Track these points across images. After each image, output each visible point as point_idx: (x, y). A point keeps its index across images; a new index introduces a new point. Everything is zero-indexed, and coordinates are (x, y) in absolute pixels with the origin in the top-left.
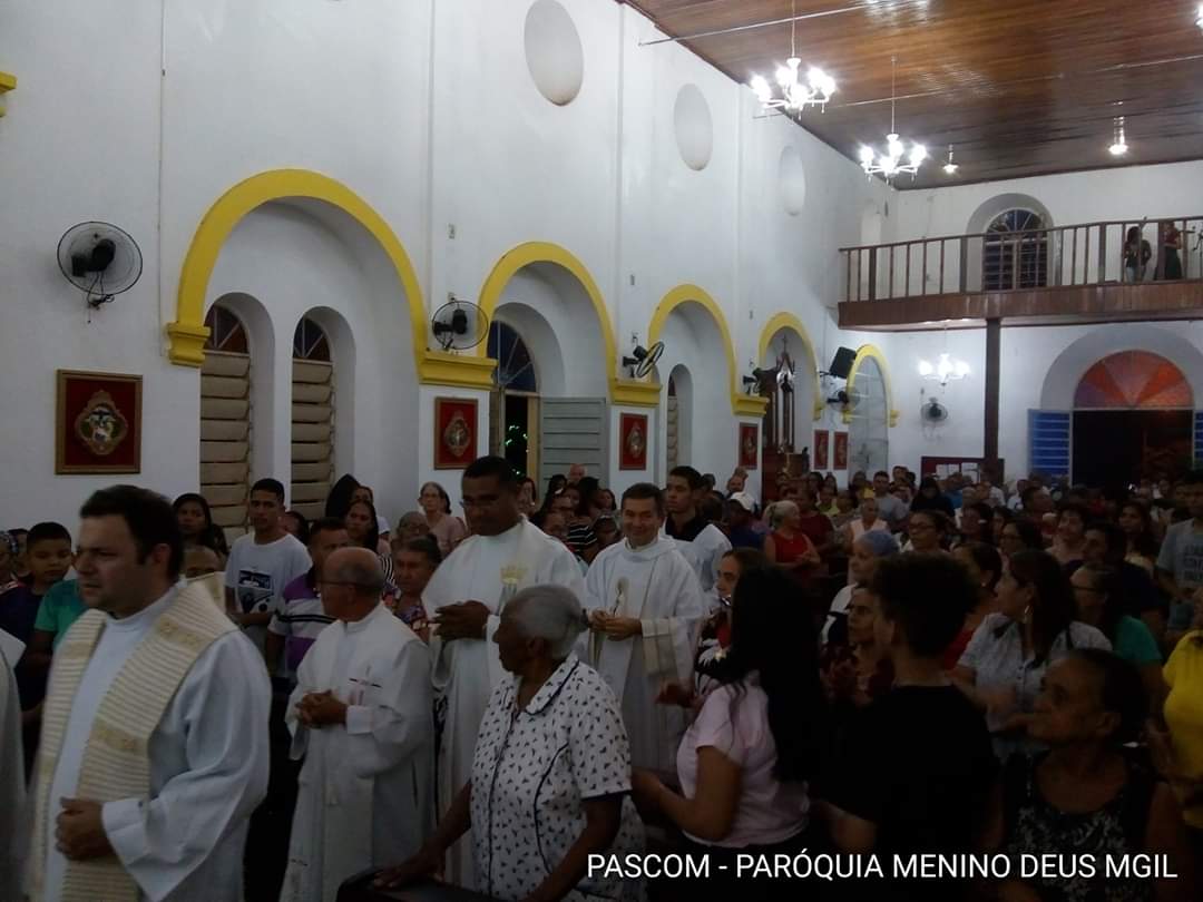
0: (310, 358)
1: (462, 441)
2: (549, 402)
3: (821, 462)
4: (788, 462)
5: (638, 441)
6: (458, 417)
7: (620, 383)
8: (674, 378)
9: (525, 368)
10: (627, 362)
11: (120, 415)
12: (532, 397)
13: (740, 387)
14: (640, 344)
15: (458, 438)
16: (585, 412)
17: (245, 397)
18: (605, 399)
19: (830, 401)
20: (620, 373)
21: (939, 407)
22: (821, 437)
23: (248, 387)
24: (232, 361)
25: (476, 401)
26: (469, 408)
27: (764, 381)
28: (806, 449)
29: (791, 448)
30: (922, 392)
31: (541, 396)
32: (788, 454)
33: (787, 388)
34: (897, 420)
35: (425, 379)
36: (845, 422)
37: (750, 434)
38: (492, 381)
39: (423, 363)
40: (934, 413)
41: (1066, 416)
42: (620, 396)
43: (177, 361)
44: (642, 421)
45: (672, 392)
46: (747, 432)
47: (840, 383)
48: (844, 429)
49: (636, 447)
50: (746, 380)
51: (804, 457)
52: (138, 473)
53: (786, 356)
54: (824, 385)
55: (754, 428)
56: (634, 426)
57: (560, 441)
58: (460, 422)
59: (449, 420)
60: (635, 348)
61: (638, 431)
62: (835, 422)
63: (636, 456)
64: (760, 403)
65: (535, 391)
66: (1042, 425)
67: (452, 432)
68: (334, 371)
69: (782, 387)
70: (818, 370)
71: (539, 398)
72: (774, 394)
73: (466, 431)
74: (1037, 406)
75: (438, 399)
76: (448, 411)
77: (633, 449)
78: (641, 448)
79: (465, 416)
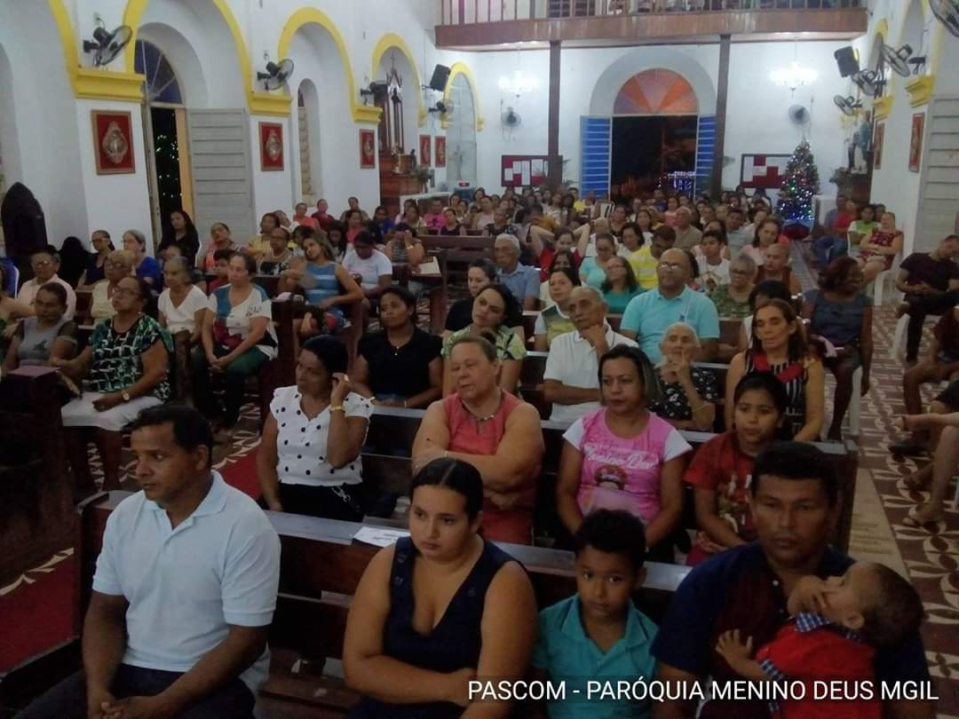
1: (120, 149)
2: (195, 113)
3: (425, 161)
4: (400, 163)
5: (274, 146)
6: (114, 127)
7: (256, 96)
8: (303, 92)
9: (169, 83)
10: (260, 76)
12: (180, 109)
13: (358, 99)
14: (271, 60)
15: (116, 146)
16: (226, 122)
18: (244, 110)
19: (431, 110)
20: (257, 87)
21: (514, 115)
22: (425, 140)
25: (129, 113)
26: (123, 121)
27: (378, 92)
28: (413, 151)
29: (401, 150)
30: (502, 102)
31: (188, 107)
32: (399, 155)
33: (396, 100)
34: (483, 126)
35: (79, 94)
36: (443, 128)
37: (369, 139)
38: (142, 95)
39: (76, 79)
40: (511, 119)
41: (609, 121)
42: (257, 106)
44: (278, 129)
45: (301, 103)
46: (366, 137)
47: (438, 96)
48: (442, 133)
49: (274, 152)
50: (363, 92)
51: (412, 157)
53: (394, 72)
54: (426, 97)
55: (372, 134)
56: (270, 133)
57: (209, 147)
58: (116, 132)
59: (106, 130)
60: (266, 63)
61: (275, 137)
62: (435, 128)
63: (275, 159)
64: (376, 112)
65: (180, 102)
66: (590, 128)
67: (110, 141)
69: (392, 98)
70: (420, 84)
71: (185, 110)
72: (386, 106)
73: (122, 139)
74: (586, 114)
75: (93, 112)
76: (103, 122)
77: (271, 154)
78: (278, 153)
79: (120, 126)
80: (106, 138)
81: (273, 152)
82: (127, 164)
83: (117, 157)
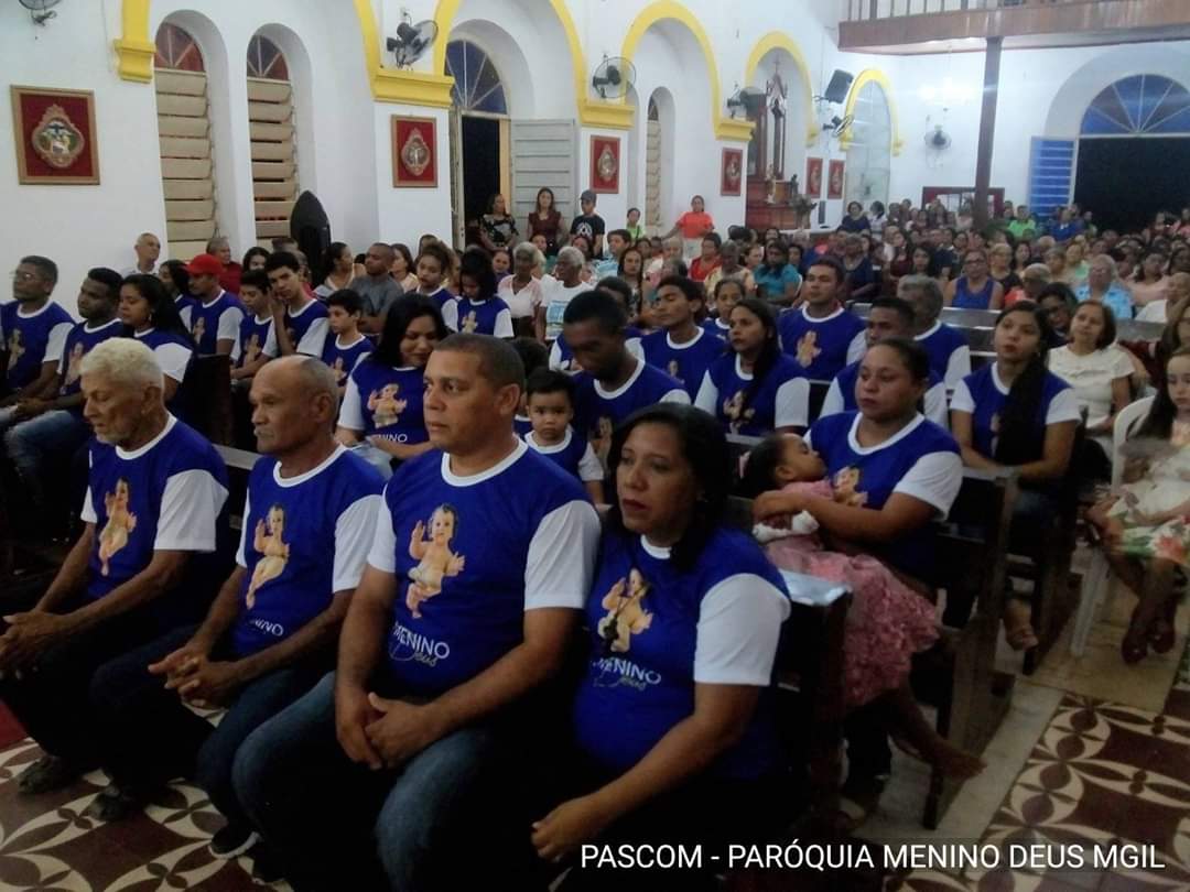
0: (269, 76)
1: (421, 160)
2: (520, 125)
3: (813, 190)
4: (774, 190)
5: (609, 164)
6: (416, 135)
7: (589, 104)
8: (657, 101)
9: (492, 90)
10: (597, 81)
11: (76, 129)
12: (505, 120)
13: (724, 112)
15: (416, 156)
16: (555, 134)
17: (205, 116)
18: (574, 121)
19: (826, 127)
20: (592, 95)
21: (943, 135)
22: (815, 165)
23: (207, 105)
24: (190, 80)
25: (435, 120)
26: (427, 129)
27: (751, 103)
28: (795, 176)
29: (779, 176)
30: (928, 119)
31: (513, 117)
32: (775, 181)
33: (778, 113)
34: (900, 150)
35: (379, 96)
36: (842, 150)
37: (734, 160)
38: (450, 100)
39: (376, 80)
40: (939, 141)
41: (1070, 144)
42: (589, 117)
43: (128, 77)
44: (614, 145)
45: (653, 114)
46: (730, 158)
47: (837, 109)
48: (841, 157)
49: (608, 171)
50: (730, 103)
51: (793, 185)
52: (98, 184)
53: (777, 79)
54: (819, 110)
55: (738, 155)
56: (604, 149)
57: (530, 164)
58: (417, 140)
59: (406, 139)
61: (610, 154)
62: (830, 150)
63: (608, 179)
64: (747, 128)
65: (505, 112)
66: (1045, 153)
67: (410, 150)
68: (294, 90)
69: (773, 111)
70: (813, 95)
71: (510, 120)
72: (763, 118)
73: (425, 149)
74: (1040, 133)
75: (393, 117)
76: (404, 129)
77: (603, 172)
78: (613, 172)
79: (423, 134)
80: (406, 147)
81: (606, 171)
82: (428, 177)
83: (417, 168)
